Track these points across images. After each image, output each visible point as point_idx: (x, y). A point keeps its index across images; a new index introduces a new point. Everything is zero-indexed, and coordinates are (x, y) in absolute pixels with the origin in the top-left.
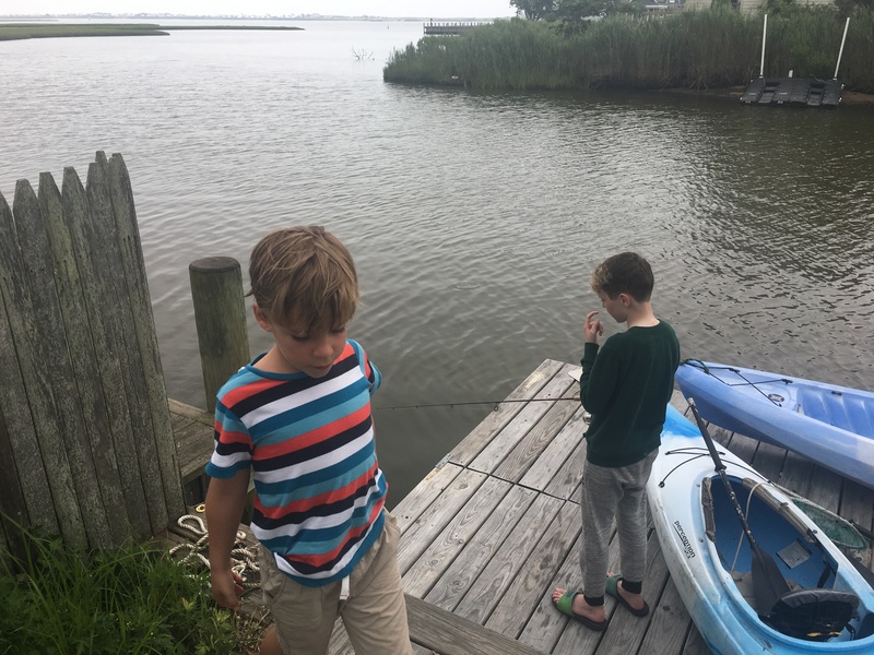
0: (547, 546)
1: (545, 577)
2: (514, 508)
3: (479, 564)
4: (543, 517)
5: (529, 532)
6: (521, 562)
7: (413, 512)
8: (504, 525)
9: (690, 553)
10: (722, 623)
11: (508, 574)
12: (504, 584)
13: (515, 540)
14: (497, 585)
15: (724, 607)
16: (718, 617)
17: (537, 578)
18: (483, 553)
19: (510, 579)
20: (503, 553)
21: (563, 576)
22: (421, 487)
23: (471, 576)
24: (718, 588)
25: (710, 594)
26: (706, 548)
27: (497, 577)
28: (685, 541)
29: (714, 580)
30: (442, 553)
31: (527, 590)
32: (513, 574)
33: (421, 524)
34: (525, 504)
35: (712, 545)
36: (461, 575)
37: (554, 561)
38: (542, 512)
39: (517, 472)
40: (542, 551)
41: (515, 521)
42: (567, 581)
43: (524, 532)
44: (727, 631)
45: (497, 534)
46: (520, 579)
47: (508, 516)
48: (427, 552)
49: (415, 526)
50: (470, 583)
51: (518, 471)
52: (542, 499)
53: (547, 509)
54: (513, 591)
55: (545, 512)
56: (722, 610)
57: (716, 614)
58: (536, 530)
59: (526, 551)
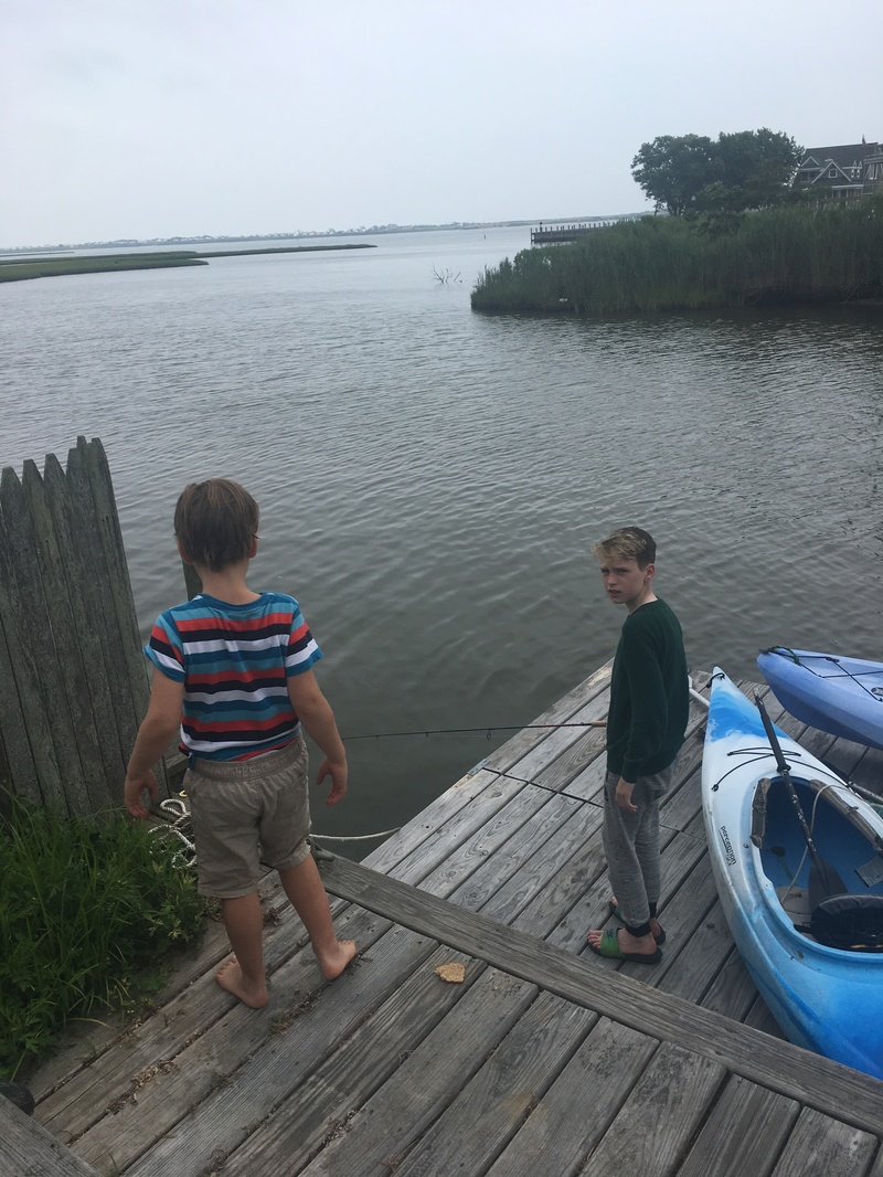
0: (583, 859)
1: (575, 891)
2: (552, 818)
3: (501, 877)
4: (584, 829)
5: (565, 844)
6: (550, 875)
7: (435, 822)
8: (537, 836)
9: (731, 860)
10: (754, 933)
11: (533, 888)
12: (528, 897)
13: (546, 853)
14: (519, 898)
15: (758, 916)
16: (750, 927)
17: (566, 892)
18: (508, 865)
19: (535, 892)
20: (532, 866)
21: (596, 890)
22: (447, 795)
23: (491, 889)
24: (755, 896)
25: (746, 903)
26: (750, 854)
27: (521, 890)
28: (728, 847)
29: (753, 888)
30: (462, 864)
31: (554, 904)
32: (538, 888)
33: (442, 834)
34: (565, 815)
35: (756, 851)
36: (480, 888)
37: (589, 875)
38: (584, 823)
39: (562, 779)
40: (576, 864)
41: (551, 832)
42: (600, 896)
43: (559, 844)
44: (757, 940)
45: (528, 846)
46: (547, 893)
47: (543, 828)
48: (445, 863)
49: (437, 836)
50: (489, 895)
51: (564, 778)
52: (587, 809)
53: (590, 820)
54: (536, 905)
55: (587, 823)
56: (755, 919)
57: (748, 923)
58: (573, 842)
59: (558, 864)
